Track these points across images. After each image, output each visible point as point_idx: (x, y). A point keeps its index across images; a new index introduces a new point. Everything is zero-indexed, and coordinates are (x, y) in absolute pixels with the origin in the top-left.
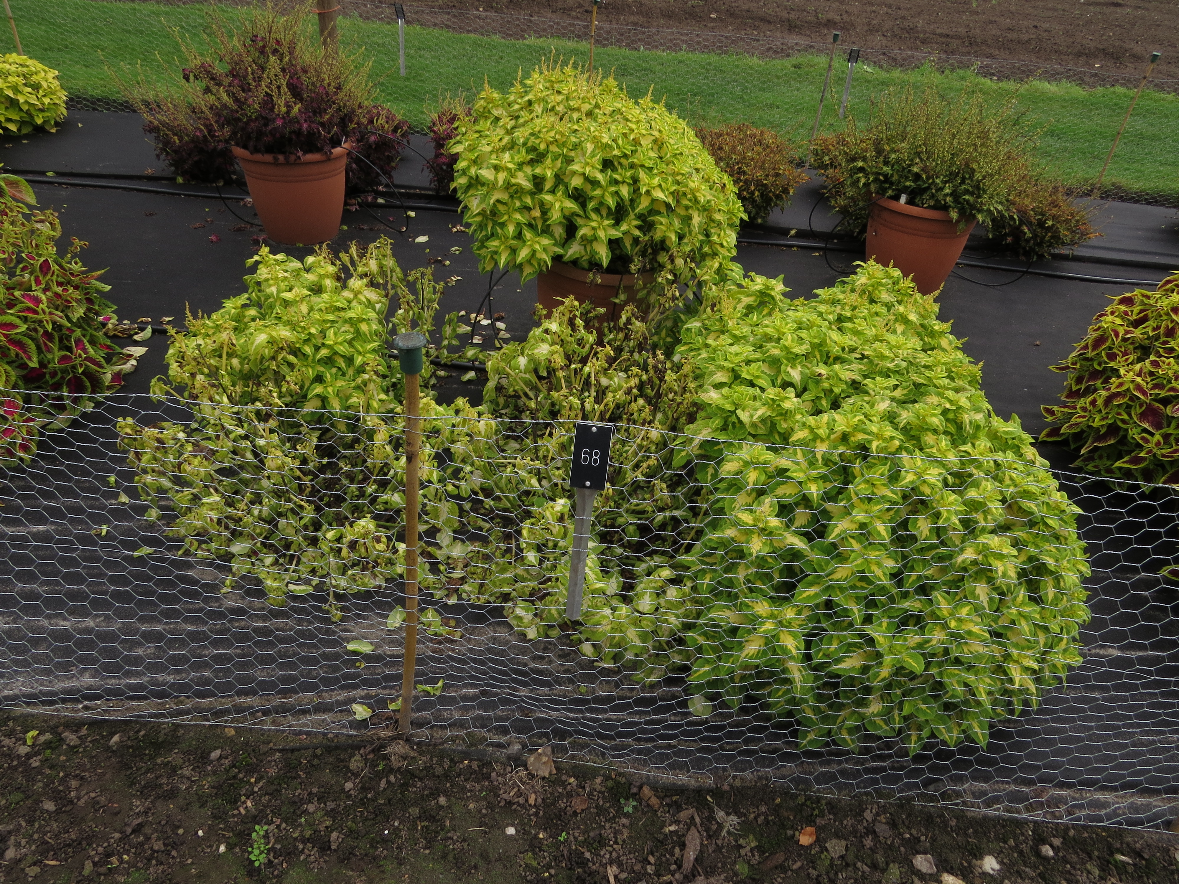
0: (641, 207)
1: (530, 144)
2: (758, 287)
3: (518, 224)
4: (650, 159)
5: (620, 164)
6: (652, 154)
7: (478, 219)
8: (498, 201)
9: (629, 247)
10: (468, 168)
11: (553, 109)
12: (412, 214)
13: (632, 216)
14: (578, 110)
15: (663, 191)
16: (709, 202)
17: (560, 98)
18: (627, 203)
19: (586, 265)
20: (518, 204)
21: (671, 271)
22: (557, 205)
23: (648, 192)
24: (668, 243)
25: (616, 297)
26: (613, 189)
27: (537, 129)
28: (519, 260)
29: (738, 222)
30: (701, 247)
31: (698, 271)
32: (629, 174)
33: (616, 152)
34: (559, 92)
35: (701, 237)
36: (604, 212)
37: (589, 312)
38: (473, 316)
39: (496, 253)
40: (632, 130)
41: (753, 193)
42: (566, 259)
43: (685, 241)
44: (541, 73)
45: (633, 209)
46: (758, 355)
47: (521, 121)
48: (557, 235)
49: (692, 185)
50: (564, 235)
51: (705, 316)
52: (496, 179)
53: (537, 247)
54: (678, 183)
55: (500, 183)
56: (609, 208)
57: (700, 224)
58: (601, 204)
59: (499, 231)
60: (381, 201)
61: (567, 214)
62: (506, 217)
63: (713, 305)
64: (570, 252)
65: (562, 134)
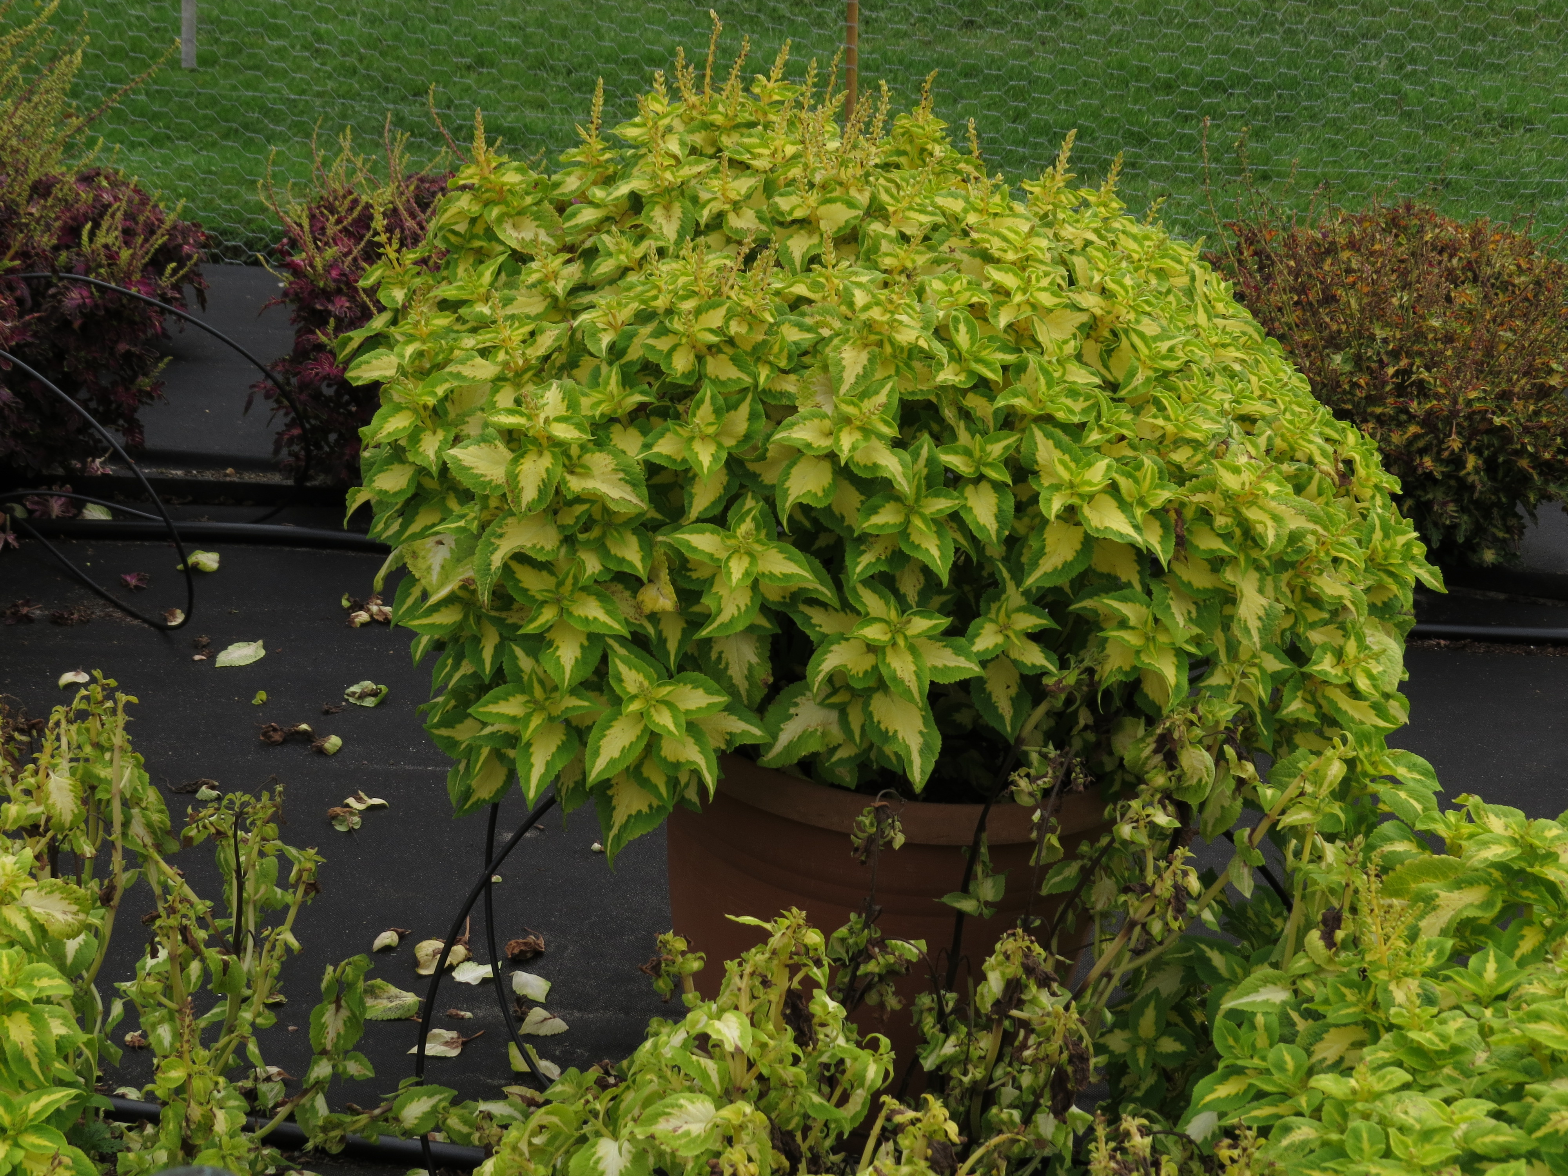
0: (1047, 565)
1: (634, 353)
2: (1495, 852)
3: (594, 638)
4: (1073, 393)
5: (966, 414)
6: (1081, 376)
7: (448, 618)
8: (520, 557)
9: (1005, 708)
10: (415, 436)
11: (718, 221)
12: (208, 560)
13: (1013, 596)
14: (805, 224)
15: (1124, 505)
16: (1294, 538)
17: (742, 185)
18: (995, 551)
19: (849, 778)
20: (592, 565)
21: (1167, 797)
22: (737, 569)
23: (1070, 514)
24: (1150, 689)
25: (965, 890)
26: (942, 504)
27: (661, 303)
28: (597, 769)
29: (1407, 599)
30: (1276, 697)
31: (1267, 793)
32: (996, 449)
33: (948, 375)
34: (741, 167)
35: (1274, 664)
36: (910, 587)
37: (862, 955)
38: (429, 948)
39: (513, 740)
40: (1002, 293)
41: (1457, 461)
42: (771, 757)
43: (1217, 679)
44: (674, 94)
45: (1018, 574)
46: (1507, 1135)
47: (604, 267)
48: (737, 673)
49: (1230, 481)
50: (765, 674)
51: (1300, 964)
52: (513, 479)
53: (664, 720)
54: (1179, 475)
55: (529, 494)
56: (926, 571)
57: (1267, 619)
58: (899, 558)
59: (525, 663)
60: (95, 513)
61: (773, 596)
62: (548, 615)
63: (1332, 922)
64: (789, 733)
65: (751, 318)
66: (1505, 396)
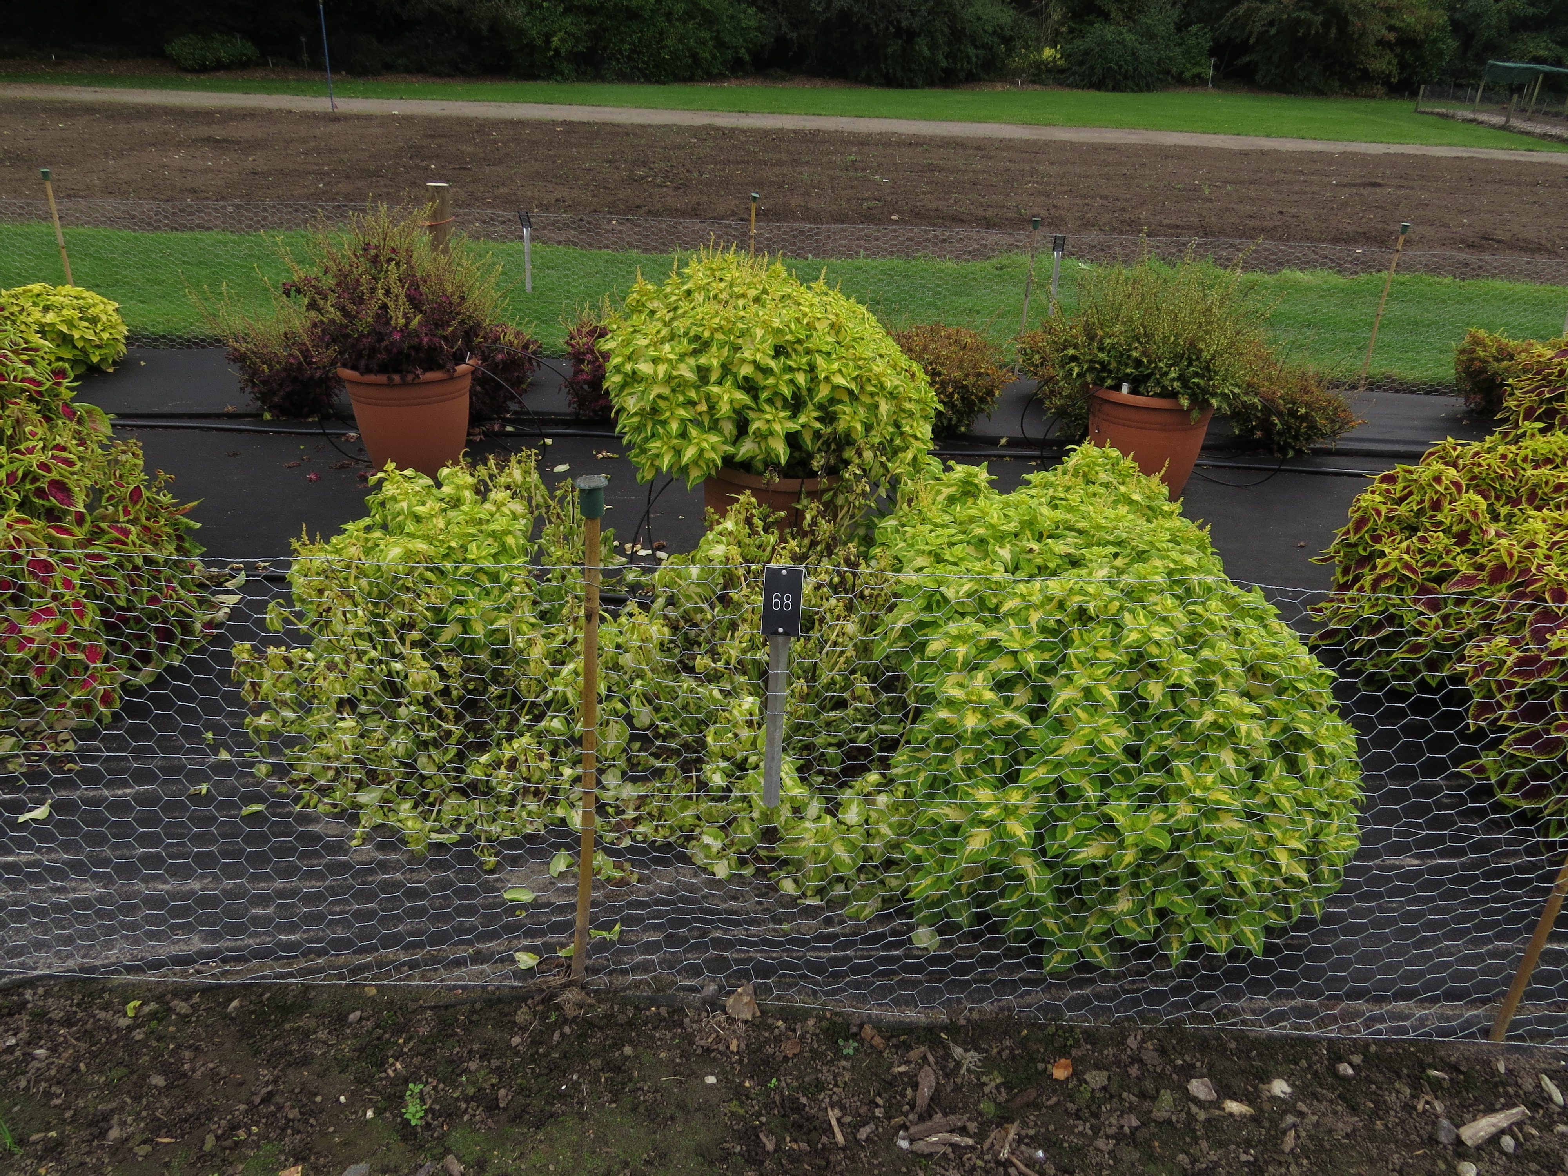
0: (820, 395)
1: (692, 333)
2: (959, 475)
3: (683, 420)
4: (827, 343)
5: (795, 350)
6: (830, 339)
7: (635, 420)
8: (659, 396)
9: (809, 443)
10: (623, 364)
11: (715, 297)
12: (549, 441)
13: (810, 406)
14: (743, 296)
15: (843, 376)
16: (896, 387)
17: (722, 285)
18: (804, 392)
19: (760, 466)
20: (681, 398)
21: (859, 467)
22: (726, 397)
23: (827, 378)
24: (853, 435)
25: (798, 502)
26: (788, 377)
27: (699, 316)
28: (685, 460)
29: (933, 413)
30: (892, 440)
31: (890, 465)
32: (804, 360)
33: (789, 337)
34: (721, 280)
35: (891, 429)
36: (779, 404)
37: (768, 516)
38: (628, 546)
39: (657, 456)
40: (805, 315)
41: (951, 396)
42: (738, 459)
43: (873, 433)
44: (700, 261)
45: (812, 399)
46: (961, 537)
47: (680, 311)
48: (726, 432)
49: (876, 369)
50: (735, 432)
51: (901, 513)
52: (655, 372)
53: (705, 445)
54: (860, 368)
55: (661, 376)
56: (785, 399)
57: (888, 412)
58: (776, 394)
59: (661, 430)
60: (509, 429)
61: (737, 407)
62: (668, 414)
63: (910, 501)
64: (743, 450)
65: (727, 320)
66: (967, 375)
